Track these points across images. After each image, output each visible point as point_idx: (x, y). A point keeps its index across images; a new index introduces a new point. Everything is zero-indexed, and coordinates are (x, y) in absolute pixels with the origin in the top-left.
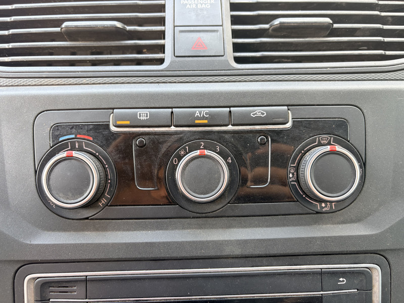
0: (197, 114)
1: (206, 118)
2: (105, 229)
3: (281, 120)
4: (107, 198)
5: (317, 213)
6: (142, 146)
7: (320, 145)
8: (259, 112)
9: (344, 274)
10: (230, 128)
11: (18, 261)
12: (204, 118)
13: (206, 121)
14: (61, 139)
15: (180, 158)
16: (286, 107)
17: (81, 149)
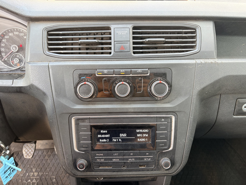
0: (121, 71)
1: (124, 72)
2: (95, 104)
3: (146, 73)
4: (95, 95)
5: (156, 100)
6: (105, 80)
7: (158, 80)
8: (139, 70)
9: (163, 118)
10: (131, 75)
11: (70, 113)
12: (123, 72)
13: (124, 73)
14: (81, 78)
15: (116, 84)
16: (148, 69)
17: (87, 81)
